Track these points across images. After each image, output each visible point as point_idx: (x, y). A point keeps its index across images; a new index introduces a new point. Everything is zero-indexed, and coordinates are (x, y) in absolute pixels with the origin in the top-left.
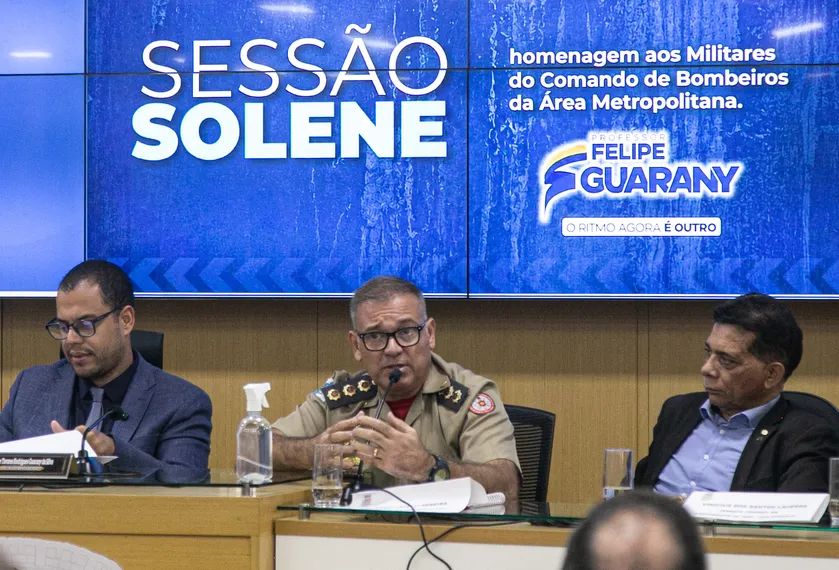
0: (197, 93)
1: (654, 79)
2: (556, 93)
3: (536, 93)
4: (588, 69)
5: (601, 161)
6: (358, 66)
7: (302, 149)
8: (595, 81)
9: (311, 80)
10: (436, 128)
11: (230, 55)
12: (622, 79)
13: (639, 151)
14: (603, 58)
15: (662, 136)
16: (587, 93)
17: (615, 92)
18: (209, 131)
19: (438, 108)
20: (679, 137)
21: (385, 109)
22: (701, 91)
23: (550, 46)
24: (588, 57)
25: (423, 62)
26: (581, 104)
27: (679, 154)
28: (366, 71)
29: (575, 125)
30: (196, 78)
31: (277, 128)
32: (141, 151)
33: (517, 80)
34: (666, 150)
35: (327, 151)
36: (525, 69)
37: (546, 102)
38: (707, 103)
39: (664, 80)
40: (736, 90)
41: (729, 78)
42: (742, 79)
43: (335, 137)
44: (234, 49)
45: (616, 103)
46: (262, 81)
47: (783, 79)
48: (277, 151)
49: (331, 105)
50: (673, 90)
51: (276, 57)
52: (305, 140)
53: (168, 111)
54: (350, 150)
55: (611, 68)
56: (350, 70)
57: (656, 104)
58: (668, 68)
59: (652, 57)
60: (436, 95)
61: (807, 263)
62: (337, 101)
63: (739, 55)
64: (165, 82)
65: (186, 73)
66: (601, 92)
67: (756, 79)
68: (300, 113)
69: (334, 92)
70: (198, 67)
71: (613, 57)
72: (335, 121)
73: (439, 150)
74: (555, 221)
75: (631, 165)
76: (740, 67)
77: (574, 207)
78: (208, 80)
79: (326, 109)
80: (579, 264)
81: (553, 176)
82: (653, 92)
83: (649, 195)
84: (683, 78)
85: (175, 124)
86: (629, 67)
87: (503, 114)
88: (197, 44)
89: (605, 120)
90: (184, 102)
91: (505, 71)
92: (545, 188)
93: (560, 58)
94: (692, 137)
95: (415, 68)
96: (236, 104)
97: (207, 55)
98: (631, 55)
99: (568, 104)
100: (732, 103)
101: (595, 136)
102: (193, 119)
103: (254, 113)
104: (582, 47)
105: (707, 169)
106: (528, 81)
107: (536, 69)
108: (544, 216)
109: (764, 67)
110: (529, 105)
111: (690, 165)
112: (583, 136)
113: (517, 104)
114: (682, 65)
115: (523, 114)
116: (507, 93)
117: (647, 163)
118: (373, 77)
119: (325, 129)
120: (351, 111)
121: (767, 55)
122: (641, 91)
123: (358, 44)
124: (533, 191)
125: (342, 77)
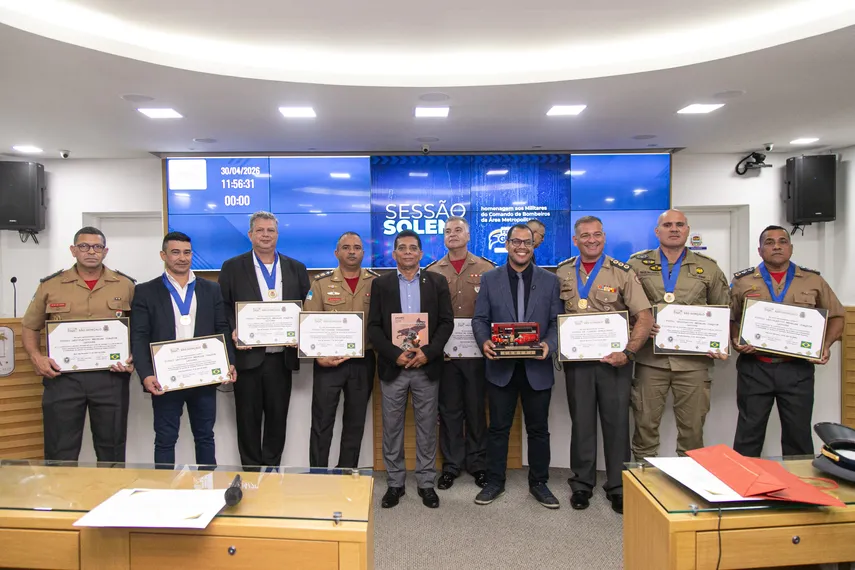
0: (401, 218)
1: (517, 214)
2: (493, 217)
3: (488, 218)
4: (501, 212)
5: (505, 235)
6: (442, 211)
7: (429, 232)
8: (502, 215)
9: (430, 214)
12: (509, 214)
14: (504, 209)
16: (500, 218)
17: (508, 218)
18: (404, 227)
23: (491, 206)
26: (499, 220)
29: (498, 226)
30: (400, 214)
31: (422, 226)
32: (386, 232)
33: (483, 215)
35: (435, 232)
36: (485, 212)
37: (490, 220)
39: (520, 214)
41: (535, 214)
43: (437, 228)
45: (508, 220)
46: (418, 215)
47: (549, 214)
48: (421, 232)
50: (522, 217)
52: (429, 229)
53: (393, 222)
55: (506, 212)
58: (521, 212)
59: (516, 209)
61: (554, 258)
62: (437, 219)
63: (538, 209)
64: (392, 215)
65: (398, 213)
66: (504, 217)
67: (542, 214)
68: (428, 223)
69: (437, 217)
70: (401, 211)
71: (507, 209)
72: (437, 225)
74: (493, 249)
76: (538, 211)
77: (498, 245)
79: (435, 221)
80: (498, 259)
81: (492, 238)
82: (518, 217)
84: (524, 214)
85: (395, 225)
86: (511, 211)
87: (480, 222)
89: (505, 224)
90: (397, 220)
91: (480, 212)
92: (490, 241)
96: (411, 221)
97: (403, 208)
98: (511, 208)
99: (496, 220)
101: (502, 228)
103: (416, 222)
106: (486, 215)
107: (488, 212)
108: (490, 247)
109: (544, 211)
110: (486, 220)
112: (499, 228)
113: (483, 220)
114: (524, 211)
115: (485, 223)
116: (481, 218)
118: (446, 213)
119: (435, 227)
121: (545, 208)
122: (514, 217)
123: (443, 205)
124: (487, 242)
125: (439, 213)
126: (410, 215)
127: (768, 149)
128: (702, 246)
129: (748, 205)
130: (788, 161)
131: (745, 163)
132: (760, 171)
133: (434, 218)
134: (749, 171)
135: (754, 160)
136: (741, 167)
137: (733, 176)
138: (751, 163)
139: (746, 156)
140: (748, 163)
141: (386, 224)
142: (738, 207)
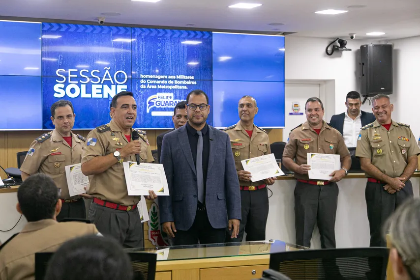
0: (69, 82)
1: (170, 82)
2: (150, 84)
3: (146, 84)
4: (157, 79)
5: (160, 100)
7: (95, 95)
8: (158, 82)
9: (96, 80)
11: (77, 73)
12: (164, 82)
13: (167, 97)
14: (159, 77)
15: (172, 94)
16: (157, 84)
17: (162, 84)
18: (73, 91)
20: (175, 95)
21: (113, 87)
22: (179, 85)
23: (149, 74)
24: (157, 77)
25: (122, 76)
26: (155, 87)
27: (175, 98)
28: (109, 78)
29: (155, 91)
30: (69, 78)
31: (89, 90)
32: (56, 95)
33: (142, 81)
34: (173, 97)
35: (100, 96)
36: (144, 79)
37: (148, 86)
38: (181, 87)
39: (172, 82)
40: (186, 85)
41: (185, 82)
42: (188, 83)
43: (102, 93)
44: (78, 72)
45: (163, 87)
46: (85, 79)
47: (195, 83)
48: (89, 96)
49: (101, 85)
50: (174, 84)
51: (88, 74)
52: (95, 93)
53: (62, 86)
54: (106, 96)
55: (162, 79)
56: (105, 78)
57: (171, 87)
58: (173, 80)
59: (170, 77)
60: (125, 84)
62: (103, 84)
63: (187, 78)
64: (62, 79)
65: (67, 77)
66: (160, 84)
67: (190, 83)
68: (94, 87)
69: (102, 83)
70: (70, 76)
71: (162, 77)
72: (102, 89)
74: (150, 112)
75: (166, 100)
76: (187, 80)
77: (154, 109)
79: (100, 86)
80: (155, 122)
81: (150, 103)
82: (170, 85)
83: (169, 107)
84: (176, 82)
85: (64, 89)
86: (165, 79)
87: (139, 89)
89: (160, 90)
90: (66, 84)
91: (140, 79)
92: (148, 105)
93: (151, 77)
94: (178, 95)
95: (120, 78)
96: (79, 85)
97: (72, 73)
98: (166, 77)
99: (153, 87)
100: (185, 88)
101: (158, 94)
102: (69, 88)
103: (83, 87)
104: (155, 74)
106: (144, 82)
107: (146, 79)
108: (148, 111)
109: (192, 80)
110: (145, 87)
111: (177, 101)
112: (156, 94)
113: (142, 86)
114: (176, 79)
115: (143, 89)
116: (140, 84)
117: (169, 100)
118: (111, 79)
119: (100, 91)
120: (106, 87)
121: (192, 78)
122: (168, 84)
123: (107, 72)
124: (146, 105)
125: (104, 79)
126: (78, 79)
127: (352, 37)
128: (300, 112)
129: (334, 80)
130: (362, 47)
131: (332, 46)
132: (341, 53)
133: (99, 84)
134: (335, 53)
135: (339, 45)
136: (329, 49)
137: (325, 56)
138: (336, 47)
139: (332, 40)
140: (334, 46)
141: (56, 88)
142: (325, 81)
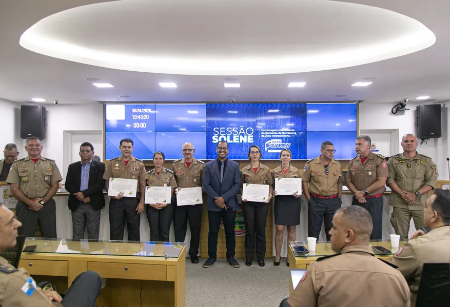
1: (279, 133)
4: (271, 132)
5: (273, 143)
6: (242, 131)
7: (235, 141)
9: (236, 133)
10: (252, 139)
11: (225, 129)
12: (276, 133)
13: (278, 142)
14: (273, 130)
15: (281, 140)
17: (275, 135)
19: (252, 136)
21: (245, 137)
22: (286, 135)
23: (267, 129)
24: (271, 130)
25: (250, 131)
27: (283, 142)
29: (270, 139)
31: (231, 139)
32: (213, 142)
34: (281, 142)
35: (238, 142)
37: (266, 136)
38: (286, 136)
39: (281, 133)
40: (290, 135)
41: (289, 133)
42: (291, 133)
43: (239, 140)
46: (230, 133)
47: (295, 133)
48: (232, 142)
51: (231, 130)
52: (235, 140)
53: (217, 136)
54: (241, 142)
55: (274, 132)
57: (280, 136)
59: (279, 130)
61: (298, 155)
63: (290, 130)
64: (217, 133)
65: (220, 132)
68: (234, 137)
69: (239, 134)
71: (275, 130)
72: (239, 138)
73: (253, 142)
74: (267, 150)
75: (277, 144)
77: (270, 149)
78: (222, 133)
79: (238, 136)
81: (267, 145)
82: (280, 135)
83: (279, 147)
84: (283, 133)
86: (277, 132)
88: (221, 128)
89: (274, 138)
90: (219, 135)
91: (261, 132)
92: (266, 146)
93: (268, 130)
94: (284, 140)
96: (226, 136)
97: (222, 130)
98: (277, 130)
100: (289, 136)
101: (272, 140)
102: (220, 137)
103: (229, 137)
104: (271, 129)
105: (286, 144)
106: (264, 133)
107: (265, 132)
108: (266, 150)
109: (293, 132)
110: (264, 136)
111: (284, 144)
113: (262, 136)
117: (279, 143)
118: (244, 132)
120: (241, 137)
121: (294, 130)
123: (242, 128)
124: (264, 147)
125: (240, 132)
126: (226, 133)
141: (214, 138)
142: (394, 130)
